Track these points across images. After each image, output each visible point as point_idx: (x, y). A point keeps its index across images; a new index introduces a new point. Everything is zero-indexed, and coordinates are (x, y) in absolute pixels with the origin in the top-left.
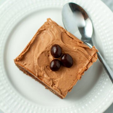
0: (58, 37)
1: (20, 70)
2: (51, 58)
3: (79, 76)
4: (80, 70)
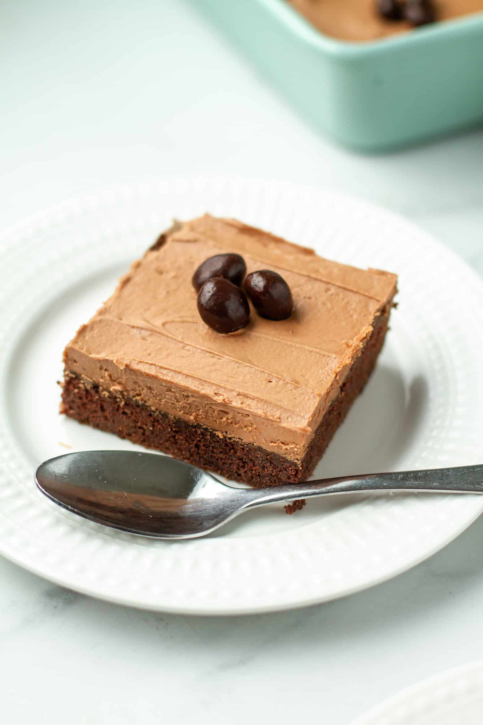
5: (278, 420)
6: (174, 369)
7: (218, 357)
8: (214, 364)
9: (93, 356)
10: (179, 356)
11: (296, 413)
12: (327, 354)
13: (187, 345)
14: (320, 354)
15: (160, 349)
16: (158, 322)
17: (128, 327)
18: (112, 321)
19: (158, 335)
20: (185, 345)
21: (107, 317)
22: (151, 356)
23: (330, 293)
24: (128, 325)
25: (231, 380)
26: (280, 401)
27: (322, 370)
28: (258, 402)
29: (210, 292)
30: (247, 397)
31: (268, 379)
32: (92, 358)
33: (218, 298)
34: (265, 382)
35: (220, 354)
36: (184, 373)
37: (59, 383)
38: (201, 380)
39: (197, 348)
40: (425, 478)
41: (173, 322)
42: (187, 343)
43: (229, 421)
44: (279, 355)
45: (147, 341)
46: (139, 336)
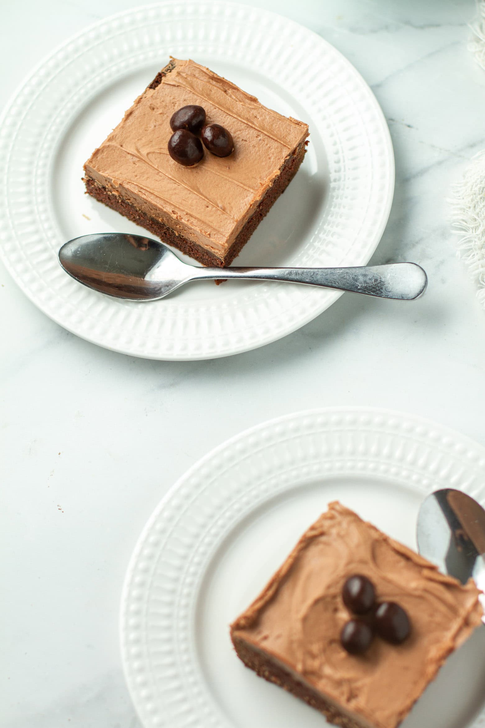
0: (364, 553)
1: (247, 665)
2: (344, 615)
3: (431, 669)
4: (434, 652)
5: (208, 236)
6: (149, 191)
7: (178, 184)
8: (175, 189)
9: (100, 173)
10: (155, 180)
11: (220, 232)
12: (247, 188)
13: (160, 172)
14: (244, 188)
15: (143, 173)
16: (144, 152)
17: (125, 153)
18: (116, 147)
19: (143, 162)
20: (159, 172)
21: (113, 143)
22: (137, 177)
23: (259, 138)
24: (126, 152)
25: (184, 202)
26: (212, 223)
27: (242, 200)
28: (198, 221)
29: (175, 143)
30: (192, 217)
31: (207, 205)
32: (100, 174)
33: (180, 147)
34: (204, 207)
35: (179, 182)
36: (155, 194)
37: (82, 179)
38: (165, 200)
39: (166, 175)
40: (302, 275)
41: (154, 153)
42: (160, 171)
43: (181, 228)
44: (218, 185)
45: (136, 165)
46: (131, 161)
